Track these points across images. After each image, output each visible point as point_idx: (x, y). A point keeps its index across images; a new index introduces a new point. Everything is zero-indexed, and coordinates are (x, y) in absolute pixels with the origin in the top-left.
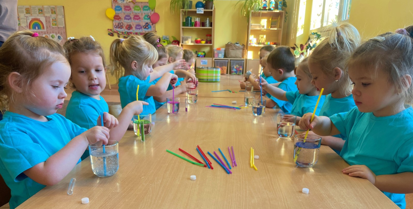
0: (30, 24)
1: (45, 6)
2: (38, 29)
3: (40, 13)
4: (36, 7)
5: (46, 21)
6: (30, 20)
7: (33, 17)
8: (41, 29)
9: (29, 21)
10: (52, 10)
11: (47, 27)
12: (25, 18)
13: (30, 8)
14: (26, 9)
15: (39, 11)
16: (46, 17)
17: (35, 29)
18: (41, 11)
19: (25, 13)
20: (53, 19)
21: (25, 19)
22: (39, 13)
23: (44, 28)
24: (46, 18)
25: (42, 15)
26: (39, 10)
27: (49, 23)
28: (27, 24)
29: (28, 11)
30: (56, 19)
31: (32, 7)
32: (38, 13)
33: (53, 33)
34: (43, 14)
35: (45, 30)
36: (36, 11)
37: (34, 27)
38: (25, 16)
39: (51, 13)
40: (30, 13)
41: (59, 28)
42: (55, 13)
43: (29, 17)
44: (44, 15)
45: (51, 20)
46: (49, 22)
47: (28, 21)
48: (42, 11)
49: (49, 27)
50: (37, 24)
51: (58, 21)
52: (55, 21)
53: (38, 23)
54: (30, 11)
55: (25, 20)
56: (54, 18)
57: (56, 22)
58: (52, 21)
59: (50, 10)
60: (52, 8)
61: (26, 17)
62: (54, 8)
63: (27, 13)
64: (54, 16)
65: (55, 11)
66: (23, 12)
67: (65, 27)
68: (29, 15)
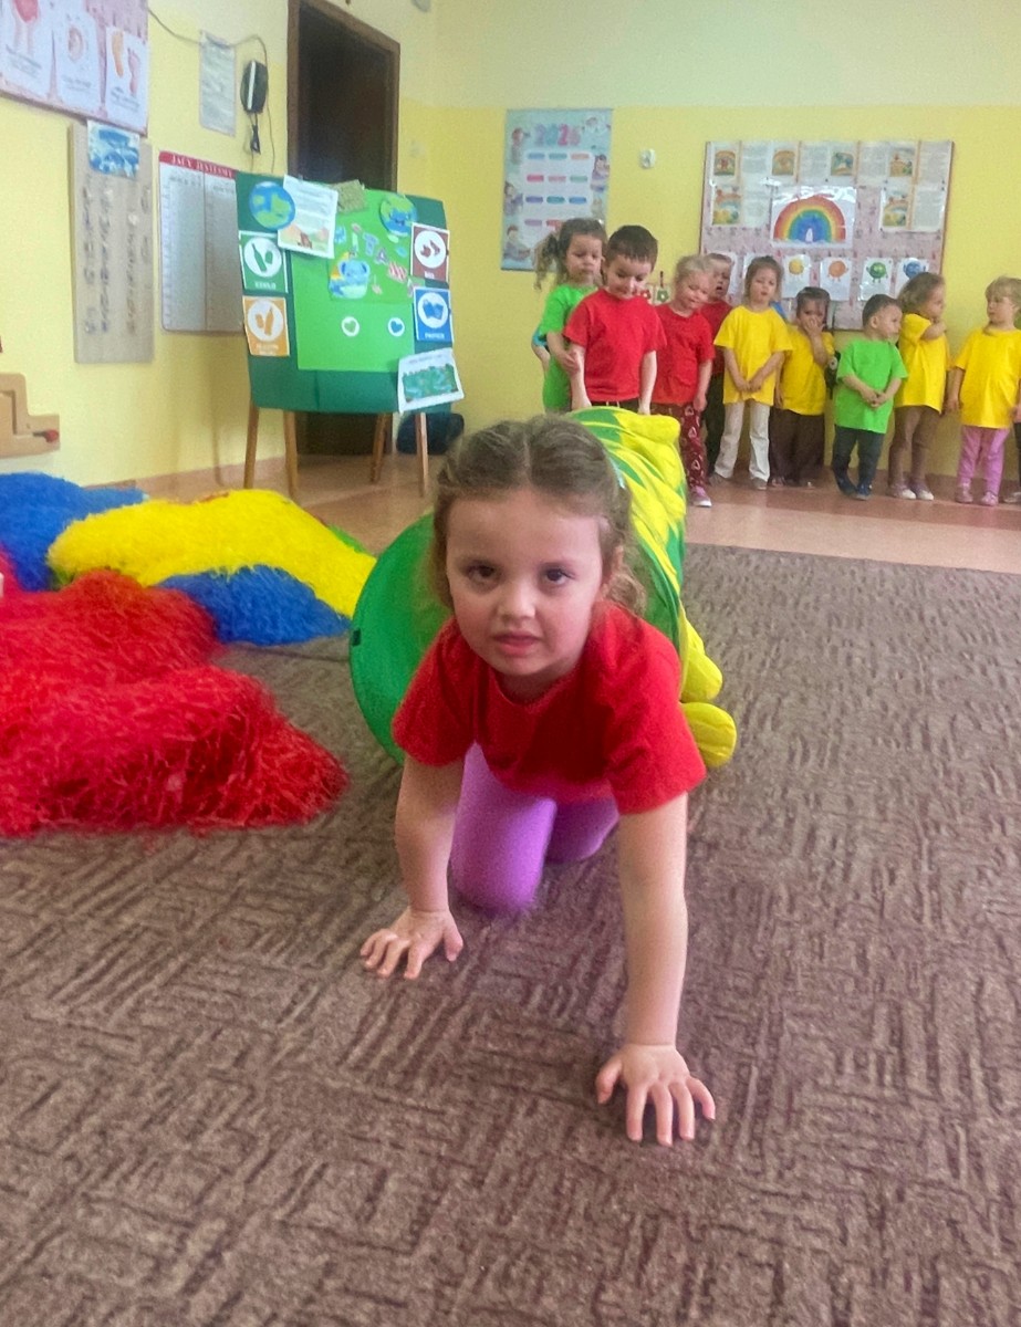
0: (781, 220)
1: (871, 144)
2: (815, 240)
3: (840, 170)
5: (860, 206)
6: (788, 200)
8: (827, 239)
9: (779, 208)
10: (897, 158)
11: (858, 234)
12: (763, 193)
13: (797, 153)
14: (775, 156)
15: (834, 165)
16: (863, 188)
17: (802, 237)
18: (844, 164)
19: (771, 173)
20: (891, 200)
21: (767, 197)
22: (834, 172)
23: (842, 235)
24: (859, 195)
25: (849, 179)
26: (838, 157)
27: (872, 213)
28: (770, 217)
29: (785, 164)
30: (908, 199)
31: (807, 148)
32: (828, 169)
33: (881, 256)
34: (849, 175)
35: (849, 244)
36: (824, 164)
37: (800, 232)
38: (769, 183)
39: (887, 170)
40: (790, 173)
41: (911, 233)
42: (910, 172)
43: (780, 190)
44: (855, 181)
45: (884, 201)
46: (873, 211)
47: (775, 203)
48: (849, 163)
49: (866, 230)
50: (817, 216)
51: (916, 204)
52: (903, 205)
53: (821, 214)
54: (792, 162)
55: (766, 204)
56: (895, 192)
57: (905, 209)
58: (886, 207)
59: (887, 160)
60: (901, 149)
61: (768, 192)
62: (909, 151)
63: (777, 172)
64: (899, 184)
65: (910, 164)
66: (760, 167)
67: (942, 235)
68: (789, 179)
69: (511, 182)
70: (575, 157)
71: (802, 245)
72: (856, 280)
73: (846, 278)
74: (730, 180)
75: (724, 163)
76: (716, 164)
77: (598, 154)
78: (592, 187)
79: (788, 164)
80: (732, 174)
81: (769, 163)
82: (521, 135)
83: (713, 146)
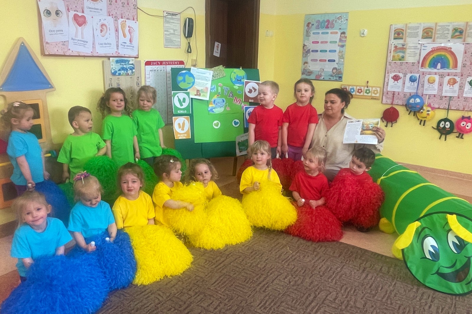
0: (425, 59)
2: (441, 68)
3: (456, 36)
4: (449, 26)
5: (466, 53)
6: (429, 49)
7: (436, 45)
8: (448, 68)
9: (424, 54)
11: (464, 66)
12: (417, 47)
13: (434, 28)
14: (424, 30)
15: (454, 33)
16: (467, 44)
17: (435, 66)
18: (459, 33)
19: (421, 38)
21: (418, 49)
22: (453, 37)
23: (456, 66)
24: (465, 47)
25: (460, 40)
28: (419, 58)
29: (428, 34)
31: (439, 26)
32: (450, 36)
34: (461, 38)
35: (459, 70)
36: (448, 34)
37: (434, 64)
38: (420, 42)
40: (431, 38)
43: (425, 45)
44: (464, 41)
48: (461, 32)
49: (469, 64)
50: (443, 57)
53: (445, 56)
54: (432, 32)
55: (418, 51)
61: (419, 46)
63: (424, 37)
66: (415, 35)
68: (429, 40)
69: (306, 44)
70: (331, 33)
71: (435, 70)
72: (461, 87)
73: (457, 86)
74: (401, 41)
75: (399, 34)
76: (395, 34)
77: (342, 31)
78: (339, 46)
79: (430, 34)
80: (402, 39)
81: (421, 33)
82: (310, 25)
83: (393, 26)
